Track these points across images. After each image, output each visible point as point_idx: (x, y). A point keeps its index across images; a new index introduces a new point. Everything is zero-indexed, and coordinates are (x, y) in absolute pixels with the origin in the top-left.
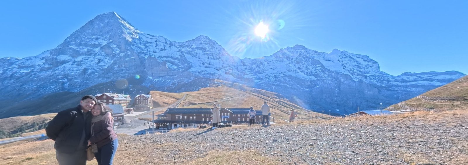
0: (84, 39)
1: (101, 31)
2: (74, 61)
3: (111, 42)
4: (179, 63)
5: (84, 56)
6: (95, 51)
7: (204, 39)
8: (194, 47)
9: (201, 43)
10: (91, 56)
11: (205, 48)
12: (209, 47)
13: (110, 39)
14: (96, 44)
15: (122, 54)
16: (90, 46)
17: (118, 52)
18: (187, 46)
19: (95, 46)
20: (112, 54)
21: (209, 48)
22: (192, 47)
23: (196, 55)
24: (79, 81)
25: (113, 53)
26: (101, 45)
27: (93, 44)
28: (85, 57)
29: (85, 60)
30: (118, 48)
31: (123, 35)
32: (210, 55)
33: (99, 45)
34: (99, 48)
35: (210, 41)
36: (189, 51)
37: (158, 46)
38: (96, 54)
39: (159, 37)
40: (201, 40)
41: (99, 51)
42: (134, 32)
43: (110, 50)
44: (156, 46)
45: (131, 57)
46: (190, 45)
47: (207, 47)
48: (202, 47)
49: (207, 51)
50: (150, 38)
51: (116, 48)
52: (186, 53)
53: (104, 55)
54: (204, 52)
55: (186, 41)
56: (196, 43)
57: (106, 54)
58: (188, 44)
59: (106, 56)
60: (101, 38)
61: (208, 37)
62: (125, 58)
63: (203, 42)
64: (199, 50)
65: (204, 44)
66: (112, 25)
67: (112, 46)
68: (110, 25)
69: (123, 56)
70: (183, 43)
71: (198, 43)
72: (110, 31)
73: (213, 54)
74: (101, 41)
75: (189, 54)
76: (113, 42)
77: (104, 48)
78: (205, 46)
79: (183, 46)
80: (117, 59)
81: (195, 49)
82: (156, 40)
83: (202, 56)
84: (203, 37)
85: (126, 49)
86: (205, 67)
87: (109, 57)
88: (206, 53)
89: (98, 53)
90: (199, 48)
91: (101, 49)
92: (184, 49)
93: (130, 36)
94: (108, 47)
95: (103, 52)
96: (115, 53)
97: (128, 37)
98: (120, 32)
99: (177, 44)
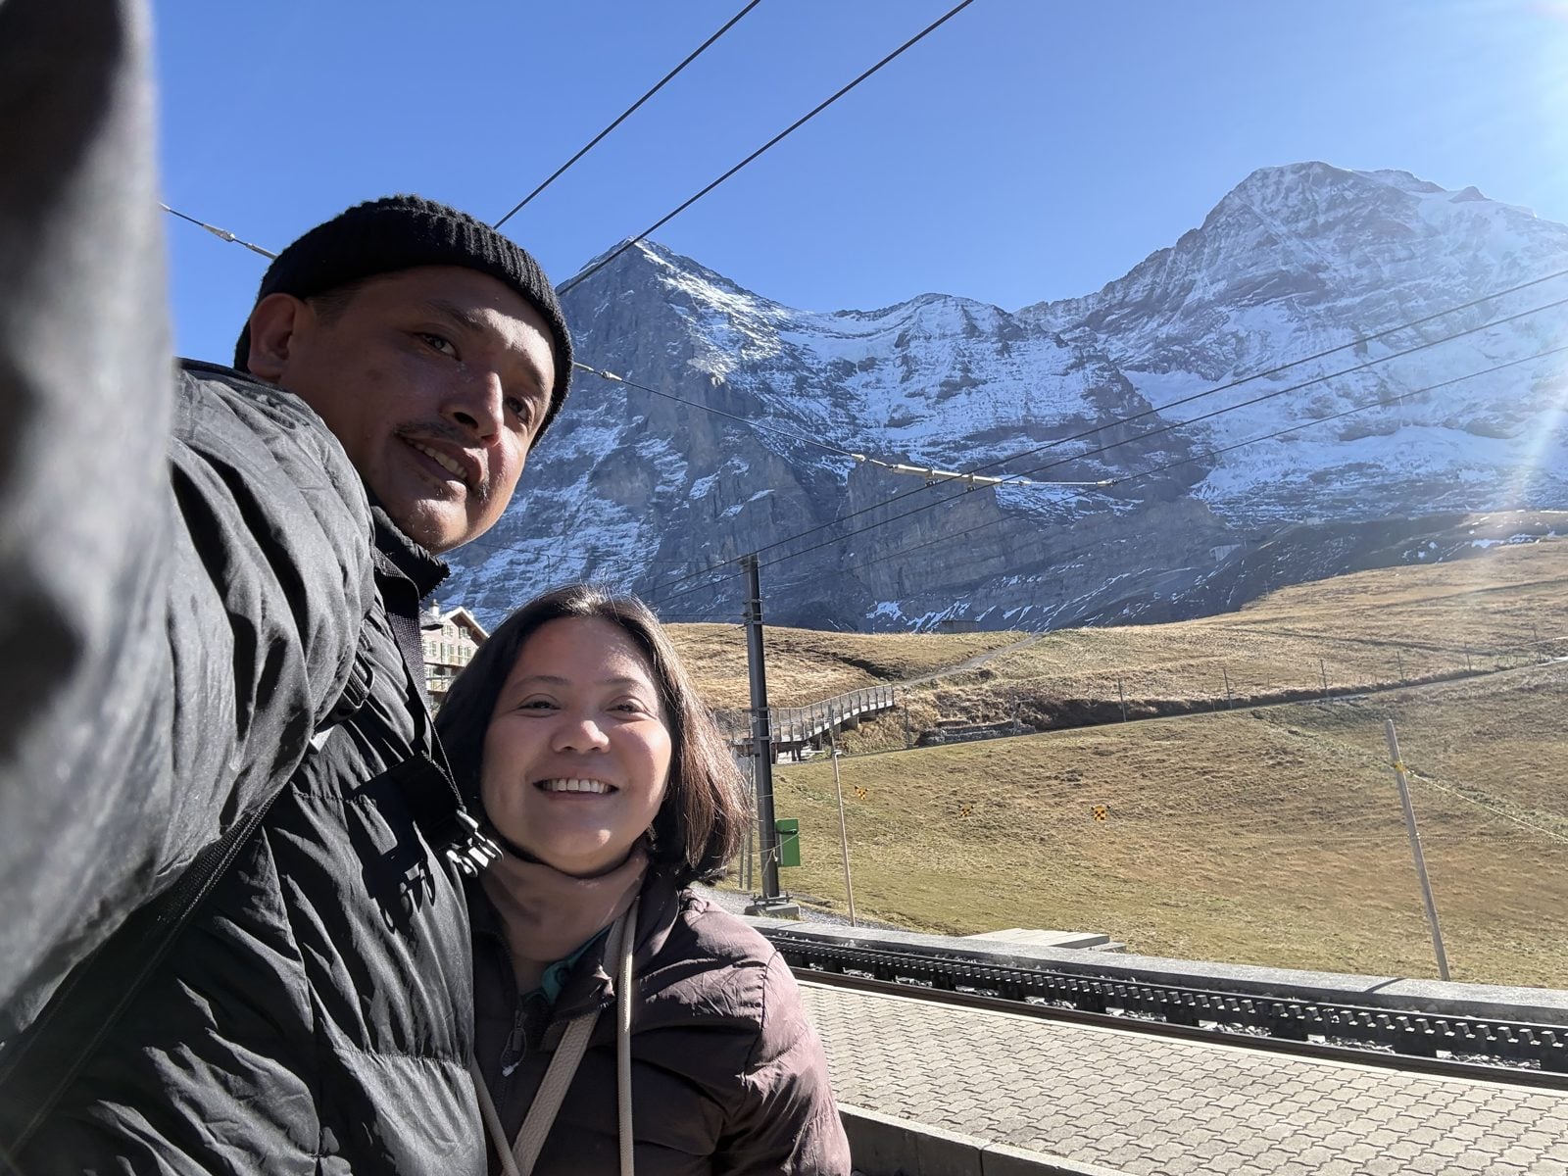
3: (641, 428)
4: (1087, 455)
5: (518, 546)
6: (564, 505)
7: (1289, 190)
9: (1260, 244)
10: (550, 540)
11: (1316, 268)
12: (1346, 251)
13: (631, 412)
14: (569, 462)
15: (701, 488)
17: (680, 476)
18: (1148, 307)
20: (654, 500)
21: (1355, 255)
22: (1191, 299)
23: (1240, 355)
25: (658, 489)
26: (591, 458)
27: (551, 466)
28: (521, 551)
29: (522, 568)
30: (679, 454)
31: (690, 362)
32: (1377, 319)
33: (584, 459)
34: (584, 482)
35: (1349, 195)
36: (1171, 340)
37: (916, 377)
38: (573, 517)
39: (917, 304)
40: (1264, 210)
41: (587, 500)
42: (755, 326)
43: (640, 478)
44: (902, 381)
45: (756, 490)
46: (1170, 287)
47: (1330, 258)
48: (1284, 268)
49: (1334, 291)
50: (860, 336)
51: (670, 458)
52: (1147, 366)
53: (612, 519)
54: (1312, 308)
55: (1134, 269)
56: (1221, 256)
57: (625, 507)
58: (1154, 282)
59: (625, 522)
60: (587, 416)
61: (1326, 167)
62: (719, 504)
63: (1286, 221)
64: (1260, 307)
65: (1300, 236)
66: (630, 324)
67: (647, 447)
68: (621, 328)
69: (711, 497)
70: (1110, 296)
71: (1238, 251)
72: (625, 361)
73: (1401, 304)
74: (588, 437)
75: (1174, 366)
76: (650, 423)
77: (609, 474)
78: (1310, 250)
79: (1114, 317)
80: (679, 525)
81: (1221, 309)
82: (902, 337)
83: (1293, 346)
84: (1278, 183)
85: (721, 445)
86: (1343, 431)
87: (639, 520)
88: (1329, 309)
89: (582, 508)
90: (1253, 285)
91: (592, 486)
92: (1120, 344)
93: (732, 357)
94: (629, 463)
95: (604, 499)
96: (667, 489)
97: (725, 369)
98: (675, 353)
99: (1060, 321)
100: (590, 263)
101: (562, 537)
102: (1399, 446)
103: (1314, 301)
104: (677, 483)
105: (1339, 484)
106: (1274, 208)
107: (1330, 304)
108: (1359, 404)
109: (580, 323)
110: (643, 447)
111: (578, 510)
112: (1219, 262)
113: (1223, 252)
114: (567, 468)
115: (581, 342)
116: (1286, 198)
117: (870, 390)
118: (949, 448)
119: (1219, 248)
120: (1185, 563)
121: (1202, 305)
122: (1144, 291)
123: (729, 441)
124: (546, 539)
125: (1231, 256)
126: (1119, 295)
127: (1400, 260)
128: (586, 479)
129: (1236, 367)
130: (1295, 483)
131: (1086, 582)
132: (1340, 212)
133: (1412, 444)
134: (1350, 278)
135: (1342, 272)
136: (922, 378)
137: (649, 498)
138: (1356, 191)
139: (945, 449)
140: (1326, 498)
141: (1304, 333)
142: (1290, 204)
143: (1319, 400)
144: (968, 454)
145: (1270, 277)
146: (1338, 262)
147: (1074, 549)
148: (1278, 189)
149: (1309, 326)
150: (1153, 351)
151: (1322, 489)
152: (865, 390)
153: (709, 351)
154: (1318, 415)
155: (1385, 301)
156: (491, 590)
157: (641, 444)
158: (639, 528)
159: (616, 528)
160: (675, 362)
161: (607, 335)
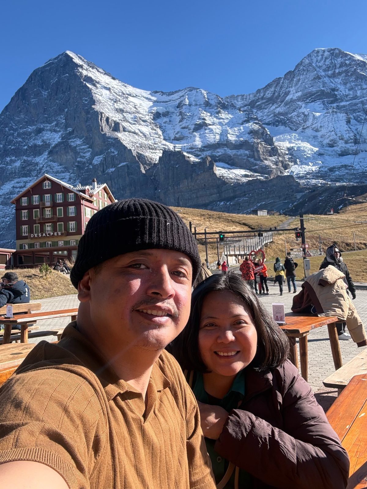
0: (11, 137)
1: (45, 110)
3: (71, 133)
4: (249, 156)
5: (16, 180)
6: (37, 164)
7: (326, 58)
8: (295, 98)
9: (315, 79)
10: (30, 179)
11: (333, 90)
12: (345, 84)
13: (66, 127)
14: (39, 146)
15: (97, 160)
16: (25, 153)
17: (88, 155)
18: (272, 100)
19: (36, 151)
20: (76, 164)
21: (348, 85)
22: (288, 98)
23: (305, 122)
24: (8, 242)
25: (78, 159)
26: (49, 145)
27: (31, 147)
28: (18, 183)
29: (18, 189)
30: (88, 146)
31: (93, 106)
32: (354, 111)
33: (46, 145)
34: (45, 155)
35: (347, 62)
36: (280, 114)
37: (185, 121)
38: (41, 169)
39: (186, 91)
40: (317, 65)
41: (47, 162)
42: (120, 94)
43: (71, 154)
44: (180, 121)
45: (121, 162)
46: (281, 93)
47: (339, 86)
48: (322, 89)
49: (339, 99)
50: (163, 102)
51: (83, 147)
52: (271, 124)
53: (58, 171)
54: (331, 105)
55: (268, 85)
56: (300, 82)
57: (63, 166)
58: (275, 91)
59: (63, 172)
60: (47, 127)
61: (340, 51)
62: (105, 167)
63: (325, 71)
64: (313, 103)
65: (329, 77)
66: (67, 89)
67: (74, 142)
68: (62, 90)
69: (102, 164)
70: (258, 94)
71: (306, 80)
72: (64, 105)
73: (363, 106)
74: (47, 136)
75: (280, 124)
76: (75, 132)
77: (57, 152)
78: (332, 83)
79: (260, 103)
80: (88, 175)
81: (299, 103)
82: (180, 104)
83: (324, 119)
84: (322, 55)
85: (106, 143)
86: (340, 153)
87: (69, 172)
88: (338, 106)
89: (45, 166)
90: (311, 94)
91: (49, 157)
92: (261, 114)
93: (111, 106)
94: (65, 148)
95: (54, 162)
96: (82, 160)
97: (108, 111)
98: (86, 102)
99: (240, 103)
100: (49, 61)
101: (36, 178)
102: (359, 159)
103: (332, 102)
104: (86, 157)
105: (338, 172)
106: (320, 64)
107: (338, 104)
108: (346, 142)
109: (44, 87)
110: (71, 142)
111: (43, 167)
112: (299, 85)
113: (301, 80)
114: (38, 148)
115: (45, 95)
116: (325, 61)
117: (167, 125)
118: (197, 150)
119: (300, 79)
120: (285, 199)
121: (292, 101)
122: (271, 94)
123: (109, 141)
124: (29, 178)
125: (304, 83)
126: (262, 95)
127: (364, 89)
128: (47, 153)
129: (303, 126)
130: (323, 171)
131: (249, 205)
132: (344, 69)
133: (364, 159)
134: (346, 95)
135: (343, 92)
136: (187, 121)
137: (74, 163)
138: (350, 61)
139: (196, 151)
140: (333, 177)
141: (329, 114)
142: (326, 64)
143: (332, 140)
144: (205, 153)
145: (317, 92)
146: (342, 88)
147: (245, 192)
148: (322, 57)
149: (331, 112)
150: (273, 118)
151: (332, 174)
152: (165, 125)
153: (101, 102)
154: (331, 146)
155: (357, 104)
156: (5, 198)
157: (71, 140)
158: (69, 175)
159: (60, 175)
160: (86, 106)
161: (56, 93)
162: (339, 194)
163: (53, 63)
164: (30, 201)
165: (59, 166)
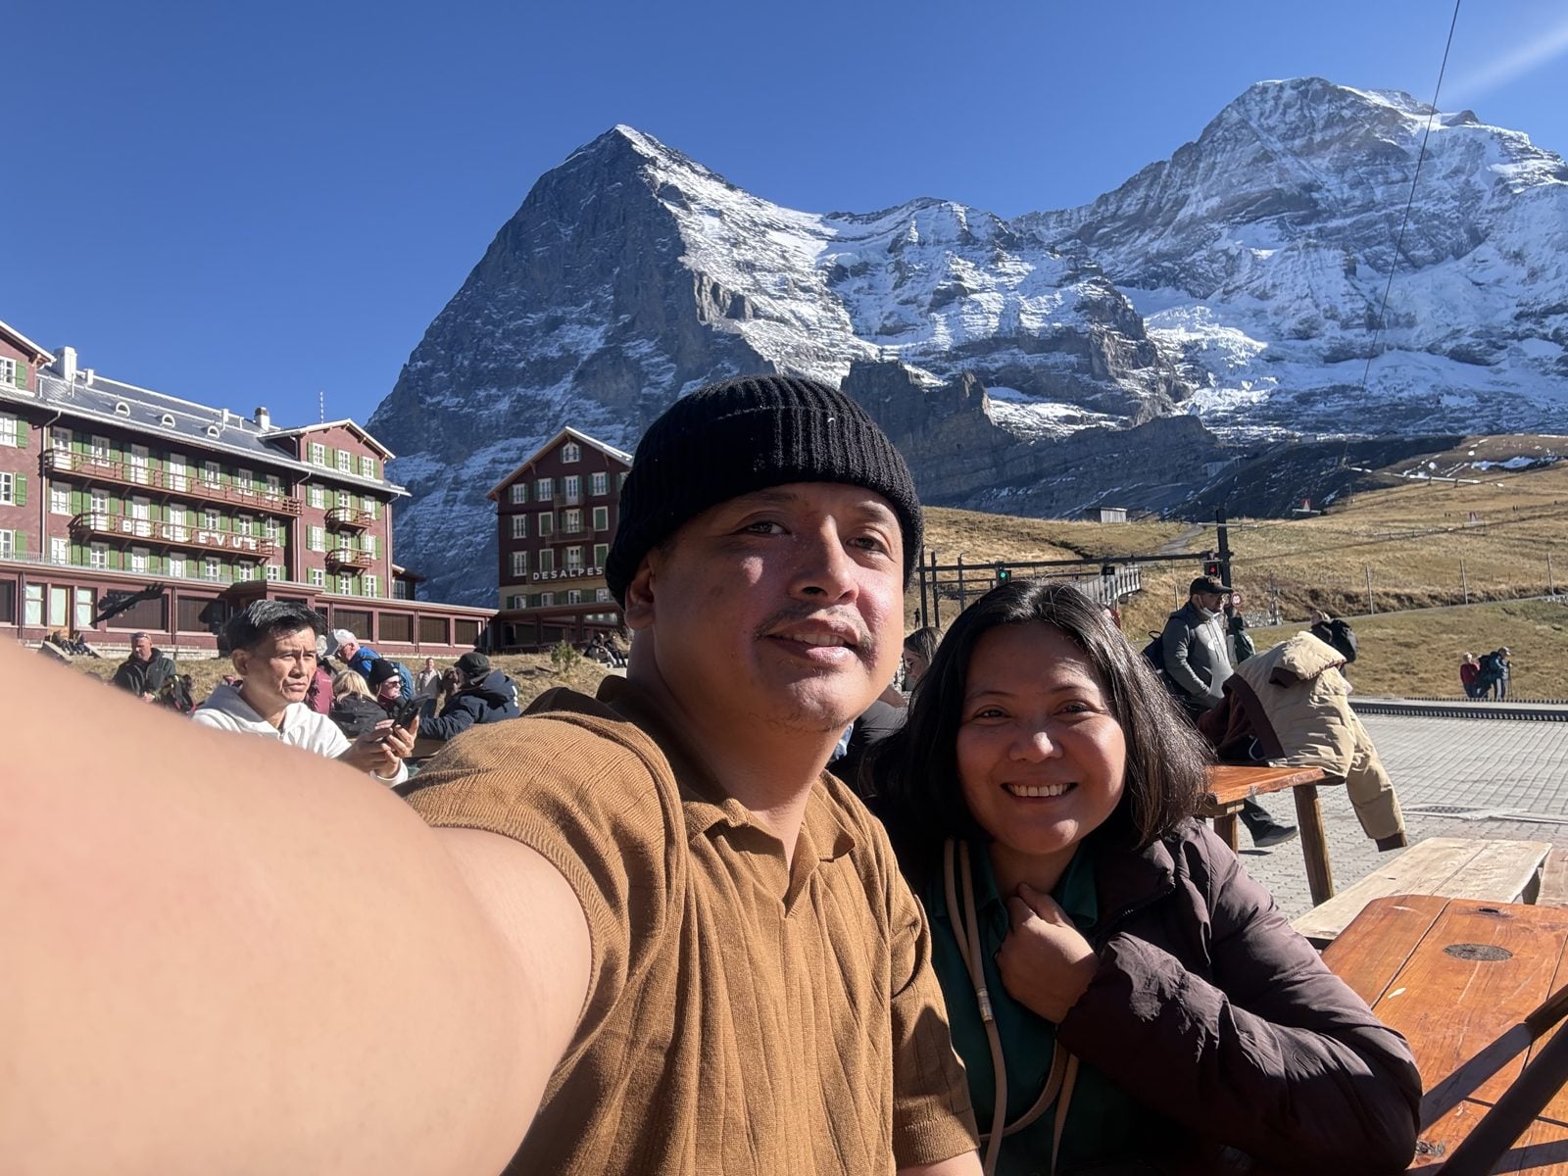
0: (487, 342)
1: (567, 273)
2: (456, 479)
3: (627, 327)
4: (1077, 369)
5: (500, 445)
6: (548, 404)
7: (1288, 106)
8: (1202, 213)
9: (1256, 160)
10: (533, 440)
11: (1309, 188)
12: (1341, 171)
13: (617, 311)
14: (553, 361)
16: (520, 378)
17: (668, 379)
18: (1139, 222)
19: (547, 372)
20: (640, 402)
21: (1350, 174)
22: (1184, 214)
23: (1230, 274)
24: (481, 594)
25: (645, 390)
26: (576, 357)
27: (535, 363)
28: (504, 450)
29: (504, 467)
30: (668, 356)
31: (681, 259)
32: (1367, 241)
33: (569, 358)
34: (567, 382)
35: (1346, 113)
36: (1161, 256)
37: (909, 284)
38: (557, 416)
39: (911, 209)
40: (1261, 126)
41: (571, 399)
42: (747, 225)
43: (626, 379)
44: (896, 287)
46: (1164, 201)
47: (1324, 178)
48: (1278, 186)
49: (1325, 211)
50: (852, 240)
51: (657, 359)
52: (1137, 282)
53: (597, 420)
54: (1303, 228)
55: (1128, 182)
56: (1216, 172)
57: (609, 408)
58: (1147, 196)
59: (610, 424)
60: (572, 313)
61: (1325, 84)
63: (1283, 138)
64: (1252, 225)
65: (1296, 154)
66: (618, 218)
67: (633, 348)
68: (608, 222)
70: (1103, 208)
71: (1233, 166)
72: (611, 257)
73: (1391, 227)
74: (573, 335)
75: (1162, 282)
76: (638, 323)
77: (595, 374)
78: (1305, 169)
79: (1106, 230)
81: (1215, 226)
82: (895, 242)
83: (1283, 266)
84: (1277, 99)
85: (712, 348)
86: (1327, 353)
87: (624, 423)
88: (1320, 230)
89: (566, 408)
90: (1248, 202)
91: (577, 386)
92: (1110, 258)
93: (723, 255)
94: (614, 363)
95: (589, 398)
96: (653, 391)
97: (715, 268)
98: (664, 250)
99: (1052, 232)
100: (576, 152)
101: (545, 437)
102: (1382, 369)
103: (1305, 221)
105: (1322, 405)
106: (1271, 122)
107: (1320, 225)
108: (1345, 326)
109: (566, 215)
110: (629, 347)
111: (562, 410)
112: (1213, 178)
113: (1218, 167)
114: (550, 367)
115: (566, 235)
116: (1284, 113)
117: (862, 296)
118: (941, 358)
119: (1214, 163)
120: (1176, 479)
121: (1194, 221)
122: (1137, 204)
123: (719, 344)
124: (528, 439)
125: (1226, 172)
126: (1112, 208)
127: (1393, 183)
128: (571, 378)
129: (1226, 286)
130: (1280, 403)
131: (1076, 496)
132: (1337, 131)
133: (1396, 368)
134: (1342, 199)
135: (1335, 192)
136: (915, 284)
137: (634, 399)
138: (1354, 110)
139: (936, 359)
140: (1309, 419)
141: (1296, 253)
142: (1287, 120)
143: (1306, 321)
144: (960, 364)
145: (1264, 195)
146: (1332, 182)
147: (1066, 462)
148: (1276, 104)
149: (1301, 246)
150: (1143, 267)
151: (1306, 410)
152: (857, 296)
153: (700, 248)
154: (1303, 336)
155: (1376, 223)
156: (474, 488)
157: (628, 344)
158: (624, 430)
159: (601, 429)
160: (665, 259)
161: (594, 229)
162: (1325, 465)
163: (584, 157)
164: (531, 492)
165: (598, 407)
